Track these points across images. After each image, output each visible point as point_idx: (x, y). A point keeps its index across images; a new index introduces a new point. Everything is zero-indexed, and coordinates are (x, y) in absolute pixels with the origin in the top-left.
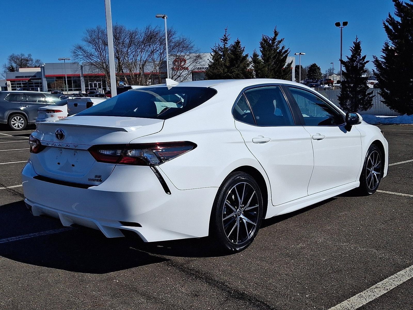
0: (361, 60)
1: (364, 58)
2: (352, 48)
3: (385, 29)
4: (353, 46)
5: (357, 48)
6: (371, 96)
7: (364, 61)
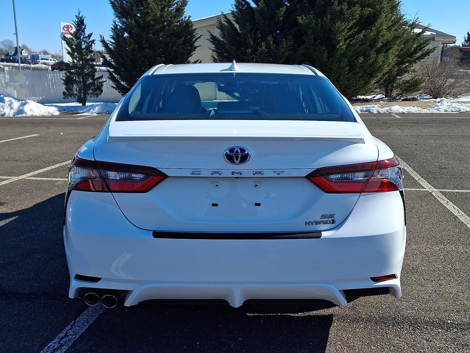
0: (86, 37)
1: (90, 36)
2: (74, 22)
3: (111, 5)
4: (76, 21)
5: (80, 24)
6: (100, 81)
7: (89, 39)
